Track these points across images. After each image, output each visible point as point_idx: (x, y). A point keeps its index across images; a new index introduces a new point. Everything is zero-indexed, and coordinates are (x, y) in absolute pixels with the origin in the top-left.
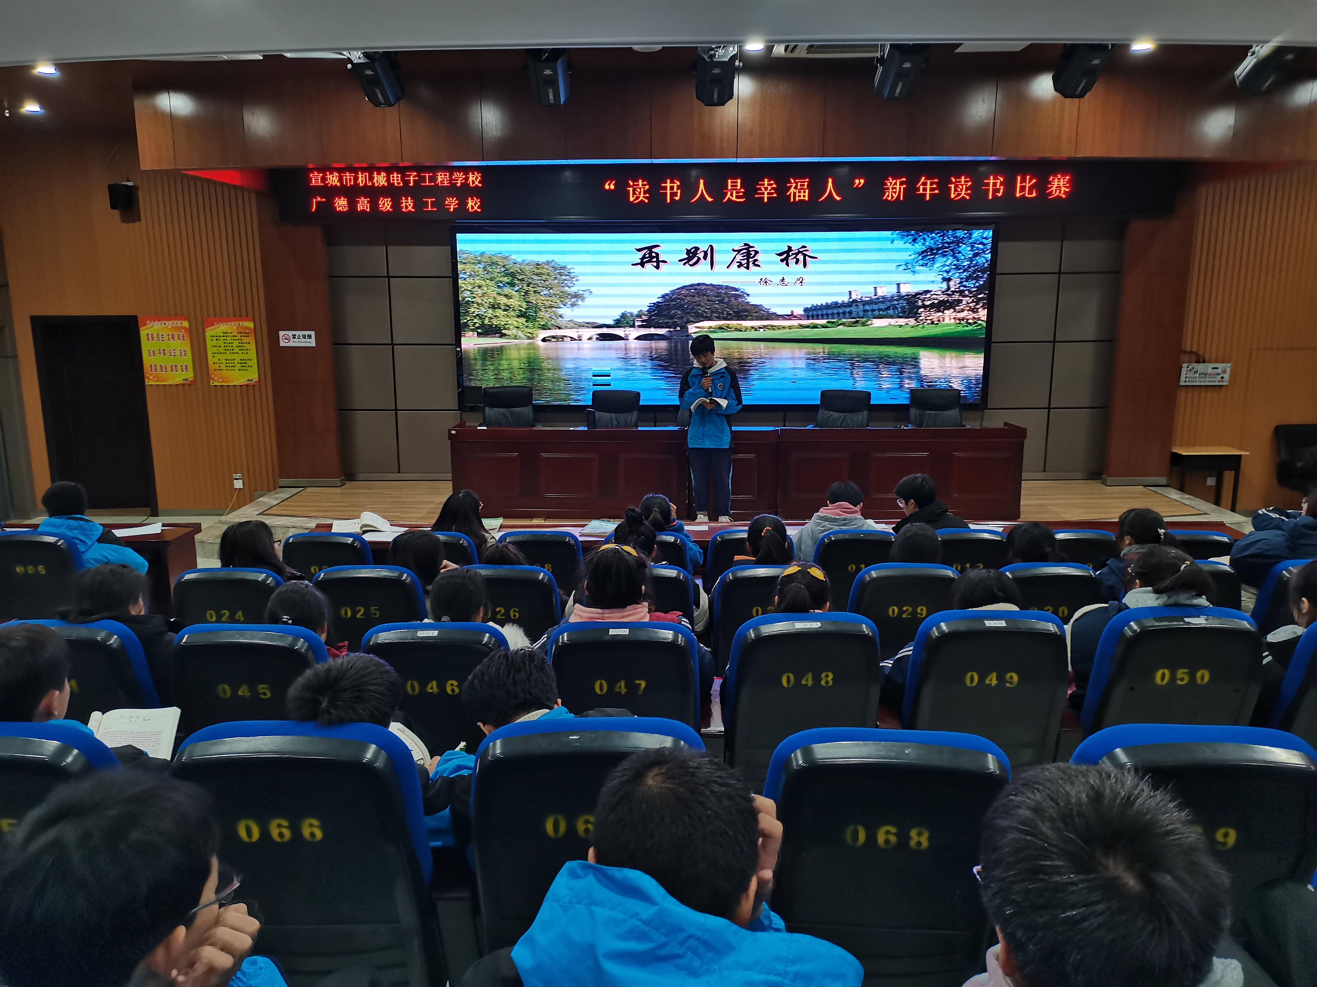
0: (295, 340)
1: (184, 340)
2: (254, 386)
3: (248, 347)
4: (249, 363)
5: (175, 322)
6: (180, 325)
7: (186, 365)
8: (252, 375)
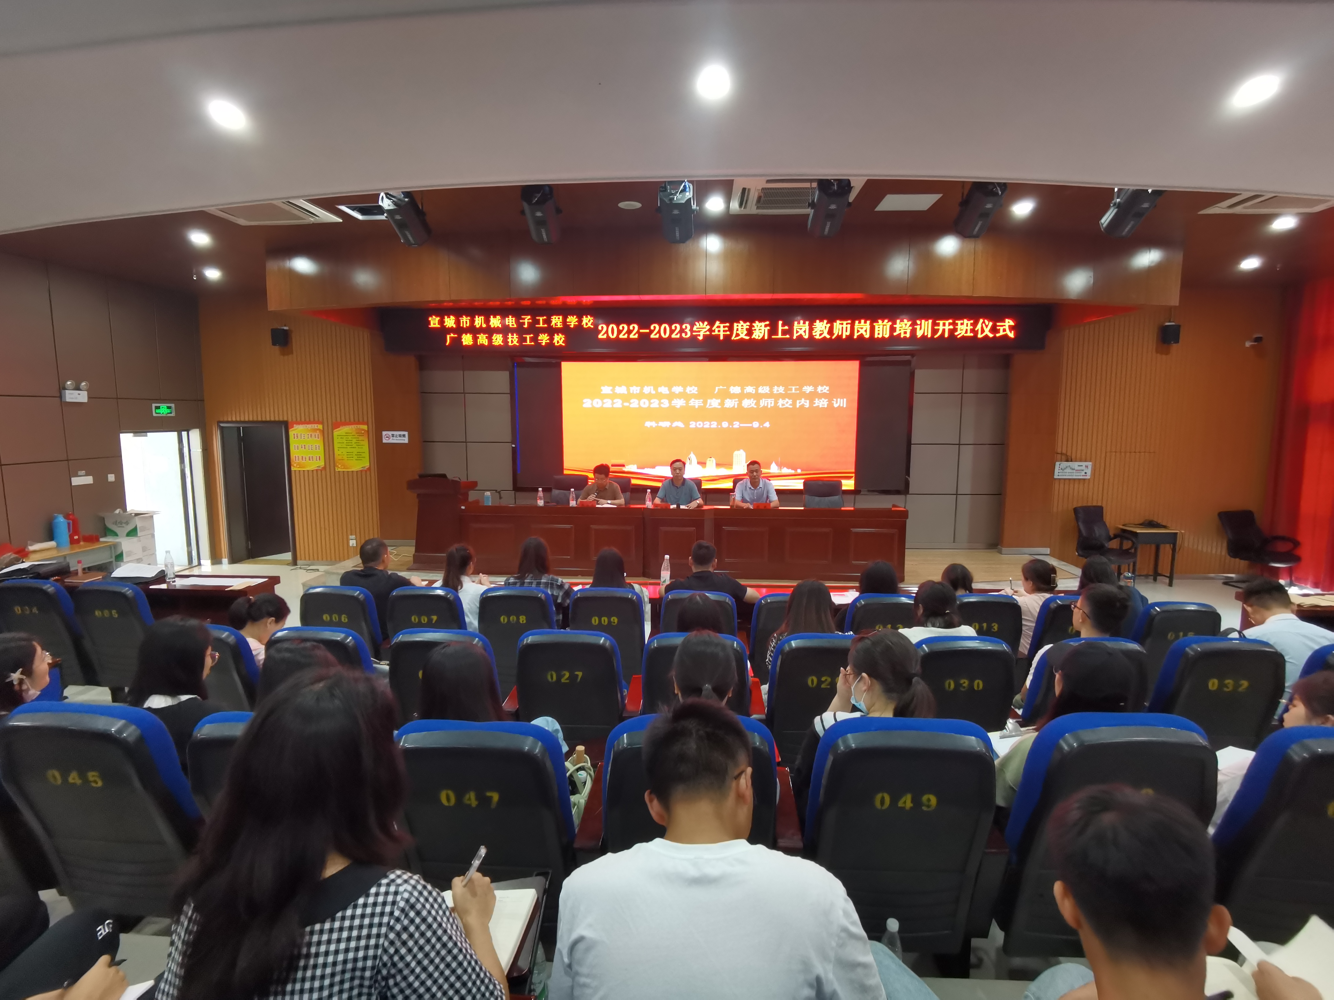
0: (394, 438)
1: (318, 438)
2: (366, 471)
3: (362, 443)
4: (363, 455)
5: (313, 425)
6: (316, 427)
7: (319, 457)
8: (365, 463)
